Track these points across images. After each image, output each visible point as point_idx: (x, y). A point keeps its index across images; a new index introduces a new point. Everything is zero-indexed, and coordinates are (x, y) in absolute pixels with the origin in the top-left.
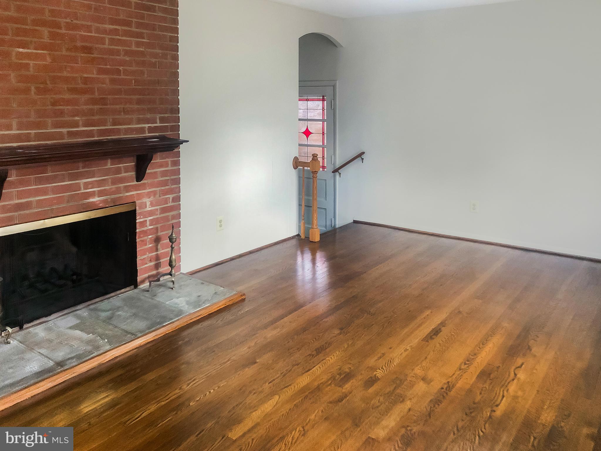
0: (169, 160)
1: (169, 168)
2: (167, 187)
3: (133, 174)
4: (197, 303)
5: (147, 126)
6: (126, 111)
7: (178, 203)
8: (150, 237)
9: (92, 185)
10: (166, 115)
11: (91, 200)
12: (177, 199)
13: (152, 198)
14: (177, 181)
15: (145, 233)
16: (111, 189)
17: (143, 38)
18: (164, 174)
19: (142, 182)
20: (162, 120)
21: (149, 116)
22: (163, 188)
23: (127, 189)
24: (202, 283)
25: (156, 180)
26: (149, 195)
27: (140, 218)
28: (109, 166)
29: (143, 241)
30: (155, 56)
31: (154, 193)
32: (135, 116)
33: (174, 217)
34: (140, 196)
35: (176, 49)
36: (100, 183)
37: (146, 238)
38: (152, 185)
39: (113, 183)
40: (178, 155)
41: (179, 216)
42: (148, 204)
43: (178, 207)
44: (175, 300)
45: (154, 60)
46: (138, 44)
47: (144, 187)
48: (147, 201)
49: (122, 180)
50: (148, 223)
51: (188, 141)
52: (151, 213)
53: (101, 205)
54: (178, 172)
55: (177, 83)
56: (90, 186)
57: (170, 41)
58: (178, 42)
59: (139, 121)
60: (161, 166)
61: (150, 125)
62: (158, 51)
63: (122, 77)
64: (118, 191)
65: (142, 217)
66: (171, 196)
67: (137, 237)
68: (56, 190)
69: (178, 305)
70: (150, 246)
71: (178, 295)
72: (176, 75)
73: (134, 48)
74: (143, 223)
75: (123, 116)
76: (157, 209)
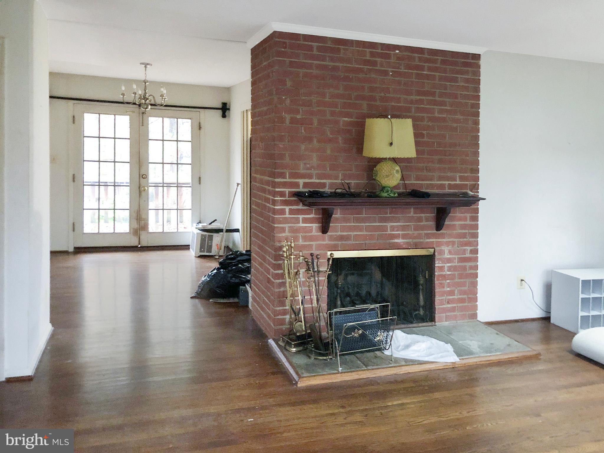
0: (468, 215)
1: (468, 222)
2: (465, 239)
3: (432, 223)
4: (488, 350)
5: (447, 183)
6: (428, 170)
7: (475, 256)
8: (448, 281)
9: (398, 228)
10: (466, 175)
11: (396, 241)
12: (476, 252)
13: (450, 247)
14: (476, 236)
15: (444, 277)
16: (413, 234)
17: (446, 106)
18: (463, 227)
19: (441, 231)
20: (462, 178)
21: (449, 174)
22: (462, 240)
23: (428, 236)
24: (497, 334)
25: (454, 232)
26: (448, 244)
27: (439, 263)
28: (412, 214)
29: (441, 284)
30: (457, 121)
31: (453, 243)
32: (436, 174)
33: (471, 268)
34: (439, 244)
35: (477, 114)
36: (403, 228)
37: (444, 281)
38: (450, 236)
39: (415, 229)
40: (477, 211)
41: (476, 267)
42: (446, 252)
43: (476, 260)
44: (469, 342)
45: (455, 125)
46: (441, 111)
47: (443, 236)
48: (446, 249)
49: (423, 228)
50: (446, 269)
51: (485, 199)
52: (449, 260)
53: (404, 246)
54: (476, 227)
55: (477, 145)
56: (396, 229)
57: (472, 107)
58: (479, 109)
59: (440, 178)
60: (460, 220)
61: (450, 182)
62: (459, 117)
63: (425, 139)
64: (419, 236)
65: (440, 262)
66: (469, 248)
67: (436, 279)
68: (368, 229)
69: (471, 346)
70: (448, 289)
71: (472, 338)
72: (477, 138)
73: (437, 115)
74: (441, 268)
75: (425, 173)
76: (455, 258)
